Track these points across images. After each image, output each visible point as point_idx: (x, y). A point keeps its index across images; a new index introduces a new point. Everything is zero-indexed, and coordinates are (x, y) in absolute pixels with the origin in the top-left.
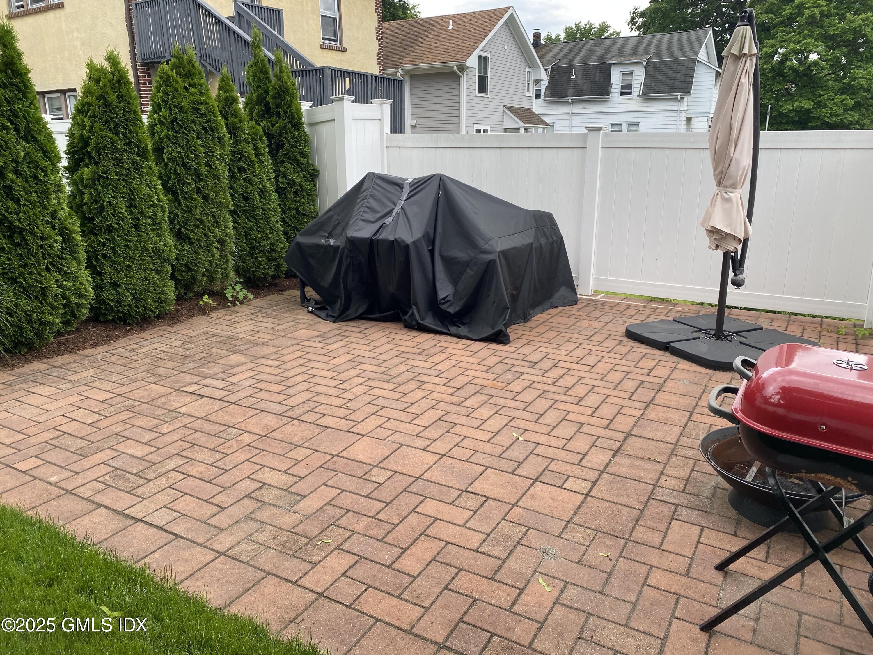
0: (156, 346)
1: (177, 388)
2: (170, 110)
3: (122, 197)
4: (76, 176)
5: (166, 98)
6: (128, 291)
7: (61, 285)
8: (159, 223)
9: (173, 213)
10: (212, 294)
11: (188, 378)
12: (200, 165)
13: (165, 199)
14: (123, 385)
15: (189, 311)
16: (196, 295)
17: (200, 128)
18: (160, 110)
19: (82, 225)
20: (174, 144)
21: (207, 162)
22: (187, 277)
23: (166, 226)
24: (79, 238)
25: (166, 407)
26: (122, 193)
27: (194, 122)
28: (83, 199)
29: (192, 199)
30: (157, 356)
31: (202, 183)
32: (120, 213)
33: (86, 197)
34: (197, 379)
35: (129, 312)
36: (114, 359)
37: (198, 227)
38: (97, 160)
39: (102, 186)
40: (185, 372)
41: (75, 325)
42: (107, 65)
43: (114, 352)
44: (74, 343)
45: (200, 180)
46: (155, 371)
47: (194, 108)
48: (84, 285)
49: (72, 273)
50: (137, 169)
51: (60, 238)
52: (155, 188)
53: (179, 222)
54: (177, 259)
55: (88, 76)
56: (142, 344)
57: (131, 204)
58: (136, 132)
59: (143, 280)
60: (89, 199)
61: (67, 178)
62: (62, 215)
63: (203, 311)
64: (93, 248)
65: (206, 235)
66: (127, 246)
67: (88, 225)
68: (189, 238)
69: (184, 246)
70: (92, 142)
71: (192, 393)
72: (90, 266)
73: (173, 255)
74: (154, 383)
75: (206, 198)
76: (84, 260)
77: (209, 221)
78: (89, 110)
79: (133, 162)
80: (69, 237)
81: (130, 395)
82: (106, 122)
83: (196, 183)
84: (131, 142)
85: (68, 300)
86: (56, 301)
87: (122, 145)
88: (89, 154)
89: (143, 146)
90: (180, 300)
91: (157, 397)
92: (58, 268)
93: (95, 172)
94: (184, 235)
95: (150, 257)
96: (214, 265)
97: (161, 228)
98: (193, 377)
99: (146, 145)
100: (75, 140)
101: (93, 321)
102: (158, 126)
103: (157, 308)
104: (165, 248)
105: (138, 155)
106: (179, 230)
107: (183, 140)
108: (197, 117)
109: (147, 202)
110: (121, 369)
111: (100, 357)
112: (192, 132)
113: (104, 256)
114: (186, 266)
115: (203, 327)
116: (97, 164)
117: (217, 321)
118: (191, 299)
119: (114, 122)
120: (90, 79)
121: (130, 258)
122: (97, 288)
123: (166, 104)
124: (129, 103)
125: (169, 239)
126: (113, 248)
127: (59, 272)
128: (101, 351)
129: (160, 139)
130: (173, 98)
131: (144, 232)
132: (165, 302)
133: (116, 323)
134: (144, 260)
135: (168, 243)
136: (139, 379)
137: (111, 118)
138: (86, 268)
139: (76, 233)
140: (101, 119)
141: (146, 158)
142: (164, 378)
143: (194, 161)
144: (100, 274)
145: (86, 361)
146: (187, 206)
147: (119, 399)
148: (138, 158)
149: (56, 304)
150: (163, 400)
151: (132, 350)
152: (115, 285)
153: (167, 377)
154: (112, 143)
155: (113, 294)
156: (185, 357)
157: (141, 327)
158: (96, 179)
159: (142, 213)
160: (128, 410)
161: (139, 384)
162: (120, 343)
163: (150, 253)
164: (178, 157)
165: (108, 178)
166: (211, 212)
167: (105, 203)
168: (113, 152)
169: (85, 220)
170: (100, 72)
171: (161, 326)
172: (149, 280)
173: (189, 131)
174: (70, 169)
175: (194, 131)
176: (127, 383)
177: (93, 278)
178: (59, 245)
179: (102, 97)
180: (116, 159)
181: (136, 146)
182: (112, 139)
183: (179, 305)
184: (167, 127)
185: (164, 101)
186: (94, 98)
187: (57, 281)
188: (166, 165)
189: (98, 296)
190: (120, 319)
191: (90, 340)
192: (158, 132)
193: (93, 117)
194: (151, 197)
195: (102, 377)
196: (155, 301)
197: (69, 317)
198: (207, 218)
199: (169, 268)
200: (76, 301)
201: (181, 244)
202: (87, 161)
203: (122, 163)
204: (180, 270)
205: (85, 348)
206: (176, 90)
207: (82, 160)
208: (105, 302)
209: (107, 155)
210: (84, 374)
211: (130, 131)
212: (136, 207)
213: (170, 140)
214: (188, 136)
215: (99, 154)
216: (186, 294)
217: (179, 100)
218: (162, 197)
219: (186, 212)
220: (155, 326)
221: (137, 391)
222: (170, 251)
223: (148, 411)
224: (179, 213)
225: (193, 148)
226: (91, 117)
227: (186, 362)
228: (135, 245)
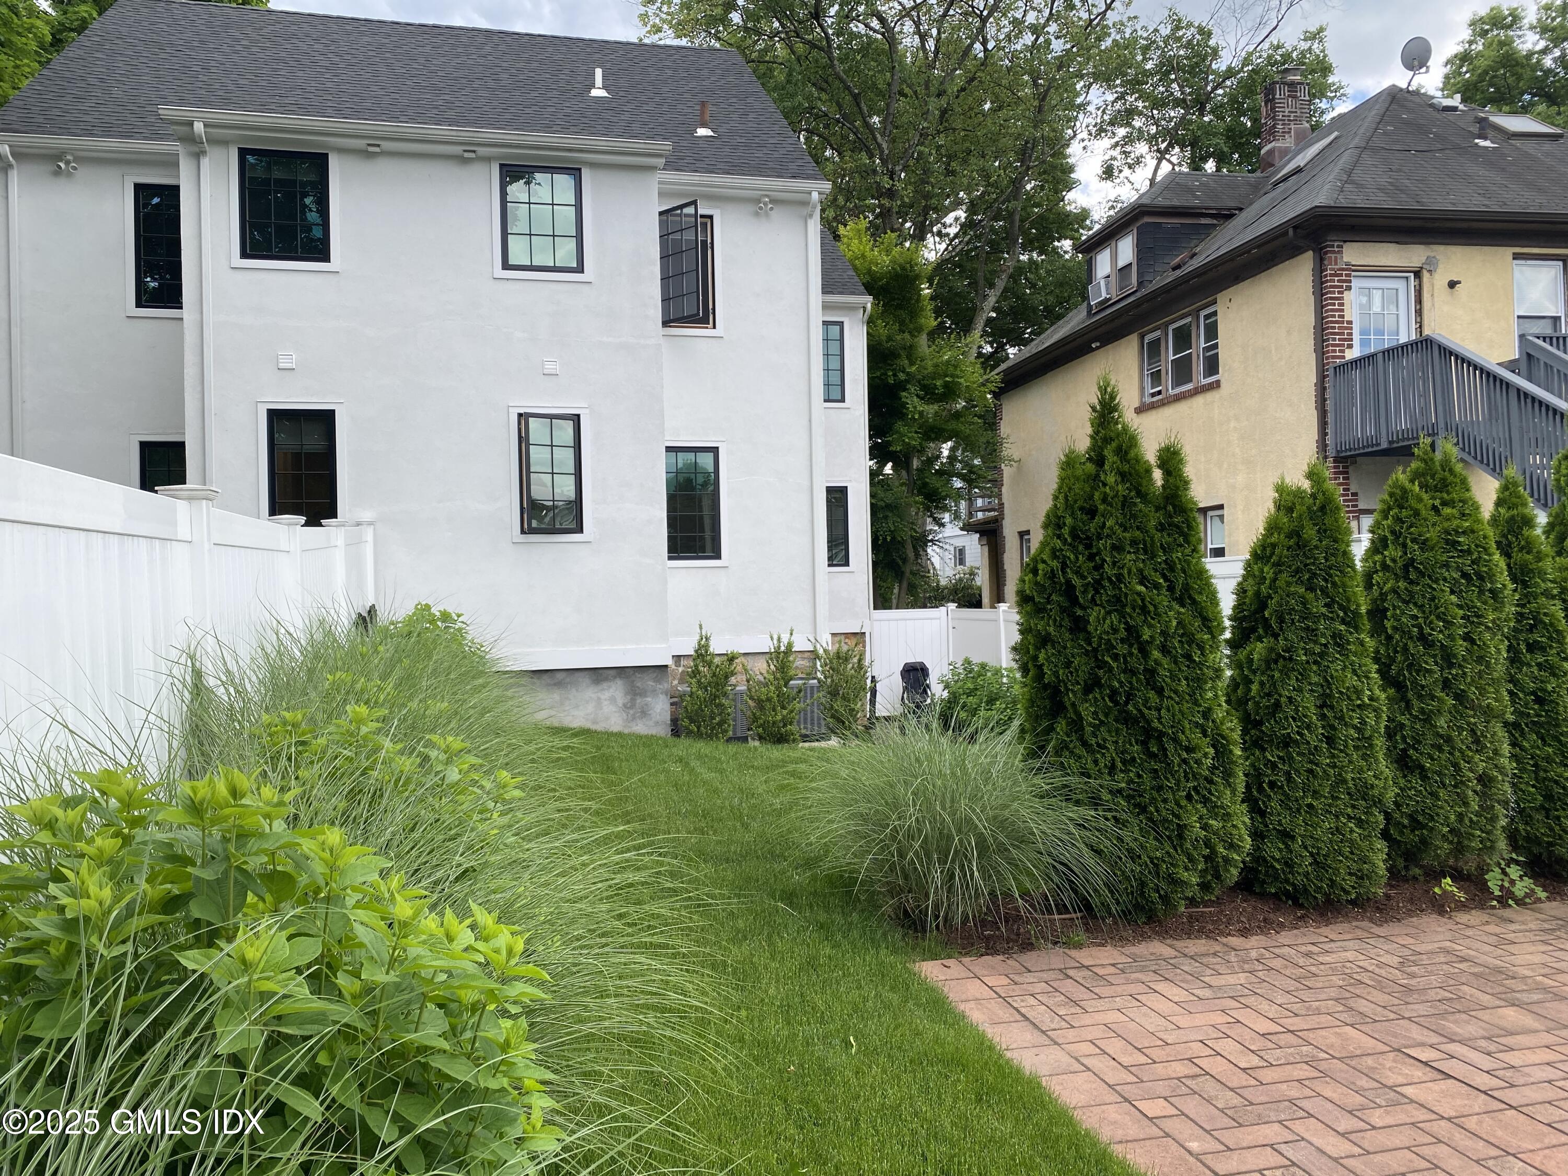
0: (1350, 955)
1: (1396, 1046)
2: (1404, 546)
3: (1312, 690)
4: (1242, 654)
5: (1397, 528)
6: (1306, 848)
7: (1206, 824)
8: (1370, 738)
9: (1394, 721)
10: (1458, 877)
11: (1416, 1033)
12: (1453, 640)
13: (1383, 696)
14: (1296, 1015)
15: (1411, 900)
16: (1426, 874)
17: (1456, 575)
18: (1386, 547)
19: (1245, 732)
20: (1406, 602)
21: (1467, 634)
22: (1413, 838)
23: (1380, 743)
24: (1238, 752)
25: (1377, 1077)
26: (1310, 684)
27: (1446, 565)
28: (1250, 690)
29: (1433, 697)
30: (1355, 976)
31: (1454, 672)
32: (1306, 716)
33: (1255, 687)
34: (1435, 1039)
35: (1304, 885)
36: (1277, 963)
37: (1440, 749)
38: (1277, 630)
39: (1281, 671)
40: (1409, 1019)
41: (1217, 892)
42: (1306, 485)
43: (1277, 951)
44: (1214, 922)
45: (1451, 665)
46: (1351, 1003)
47: (1447, 542)
48: (1239, 829)
49: (1222, 808)
50: (1339, 645)
51: (1211, 751)
52: (1368, 678)
53: (1404, 738)
54: (1396, 803)
55: (1275, 503)
56: (1326, 947)
57: (1325, 703)
58: (1344, 586)
59: (1332, 834)
60: (1259, 691)
61: (1228, 657)
62: (1219, 714)
63: (1440, 907)
64: (1256, 769)
65: (1456, 765)
66: (1311, 771)
67: (1253, 732)
68: (1422, 768)
69: (1410, 782)
70: (1272, 603)
71: (1426, 1064)
72: (1248, 798)
73: (1390, 795)
74: (1352, 1025)
75: (1460, 697)
76: (1241, 788)
77: (1462, 739)
78: (1273, 554)
79: (1334, 633)
80: (1225, 750)
81: (1310, 1036)
82: (1297, 571)
83: (1442, 670)
84: (1333, 601)
85: (1213, 851)
86: (1195, 848)
87: (1318, 606)
88: (1266, 620)
89: (1353, 607)
90: (1394, 879)
91: (1358, 1052)
92: (1204, 796)
93: (1271, 650)
94: (1413, 761)
95: (1349, 794)
96: (1467, 821)
97: (1371, 746)
98: (1426, 1032)
99: (1358, 605)
100: (1247, 600)
101: (1242, 890)
102: (1380, 574)
103: (1354, 887)
104: (1377, 782)
105: (1343, 622)
106: (1404, 751)
107: (1424, 596)
108: (1453, 557)
109: (1352, 700)
110: (1291, 985)
111: (1254, 954)
112: (1441, 582)
113: (1272, 785)
114: (1411, 817)
115: (1441, 937)
116: (1276, 636)
117: (1470, 932)
118: (1415, 878)
119: (1309, 571)
120: (1278, 508)
121: (1315, 792)
122: (1257, 835)
123: (1397, 538)
124: (1336, 541)
125: (1384, 766)
126: (1288, 774)
127: (1205, 803)
128: (1255, 944)
129: (1381, 594)
130: (1411, 526)
131: (1341, 751)
132: (1369, 878)
133: (1280, 900)
134: (1338, 798)
135: (1382, 773)
136: (1324, 1010)
137: (1306, 565)
138: (1243, 801)
139: (1235, 743)
140: (1290, 567)
141: (1356, 628)
142: (1368, 1020)
143: (1441, 631)
144: (1262, 814)
145: (1232, 957)
146: (1422, 711)
147: (1290, 1038)
148: (1342, 627)
149: (1195, 854)
150: (1370, 1061)
151: (1308, 955)
152: (1286, 835)
153: (1376, 1021)
154: (1302, 603)
155: (1280, 850)
156: (1408, 990)
157: (1322, 915)
158: (1270, 661)
159: (1342, 718)
160: (1306, 1063)
161: (1325, 1020)
162: (1286, 937)
163: (1348, 788)
164: (1413, 626)
165: (1291, 659)
166: (1468, 724)
167: (1283, 700)
168: (1303, 619)
169: (1249, 723)
170: (1295, 496)
171: (1357, 920)
172: (1343, 835)
173: (1436, 581)
174: (1234, 644)
175: (1445, 579)
176: (1304, 1013)
177: (1252, 819)
178: (1209, 761)
179: (1295, 534)
180: (1307, 628)
181: (1342, 608)
182: (1303, 597)
183: (1392, 887)
184: (1395, 574)
185: (1393, 532)
186: (1282, 536)
187: (1201, 818)
188: (1389, 638)
189: (1257, 849)
190: (1287, 894)
191: (1239, 921)
192: (1378, 583)
193: (1277, 564)
194: (1358, 693)
195: (1258, 991)
196: (1350, 874)
197: (1209, 877)
198: (1460, 734)
199: (1381, 818)
200: (1225, 853)
201: (1405, 776)
202: (1261, 631)
203: (1316, 635)
204: (1399, 823)
205: (1229, 934)
206: (1417, 513)
207: (1253, 630)
208: (1265, 860)
209: (1293, 623)
210: (1232, 979)
211: (1334, 584)
212: (1332, 707)
213: (1399, 596)
214: (1434, 589)
215: (1281, 621)
216: (1406, 868)
217: (1421, 529)
218: (1377, 692)
219: (1420, 720)
220: (1347, 917)
221: (1323, 1033)
222: (1384, 788)
223: (1343, 1075)
224: (1406, 722)
225: (1442, 609)
226: (1274, 565)
227: (1410, 1000)
228: (1325, 771)
